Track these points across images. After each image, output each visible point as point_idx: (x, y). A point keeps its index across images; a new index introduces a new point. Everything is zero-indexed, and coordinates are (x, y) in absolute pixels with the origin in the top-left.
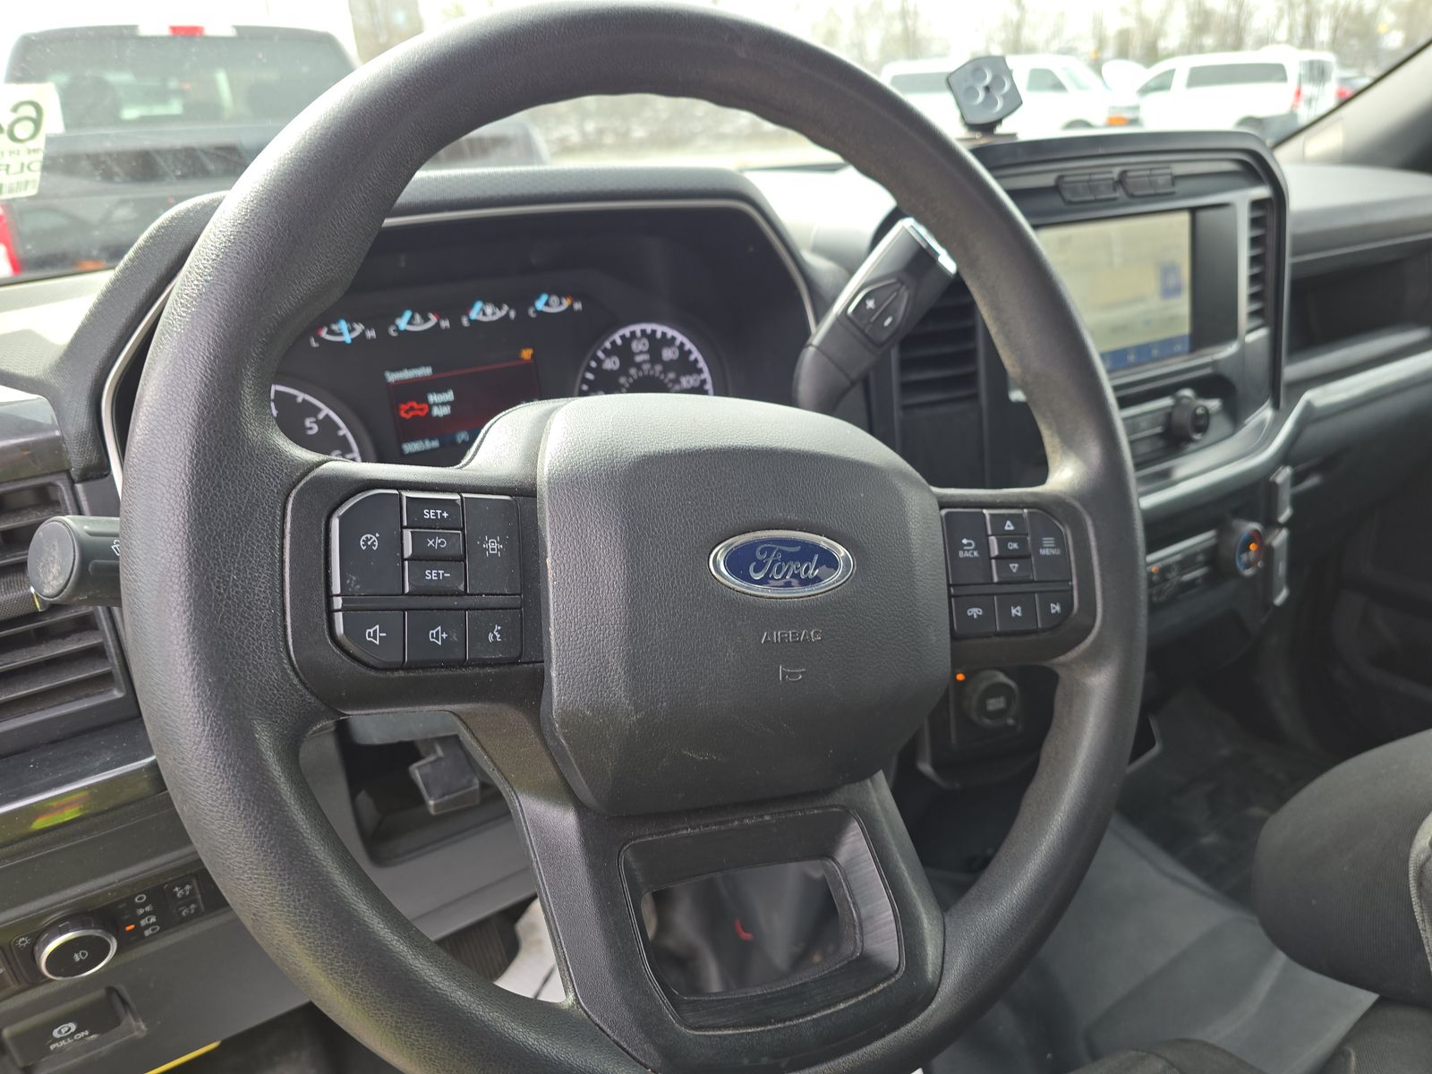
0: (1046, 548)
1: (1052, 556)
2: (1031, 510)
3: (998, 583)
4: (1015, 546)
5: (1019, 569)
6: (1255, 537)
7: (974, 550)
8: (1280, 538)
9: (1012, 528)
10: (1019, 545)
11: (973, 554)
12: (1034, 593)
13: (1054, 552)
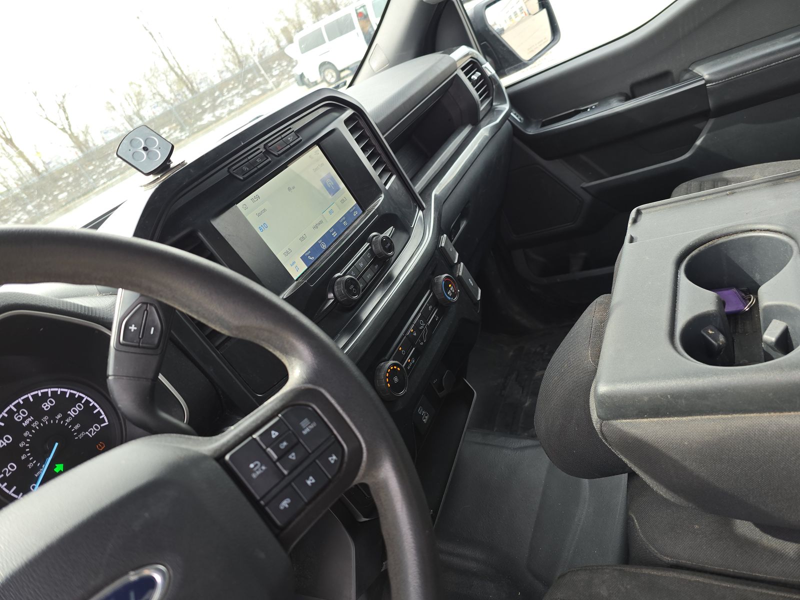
0: (305, 428)
1: (312, 430)
2: (283, 412)
3: (289, 474)
4: (285, 444)
5: (296, 455)
6: (447, 281)
7: (261, 466)
8: (461, 269)
9: (277, 434)
10: (287, 442)
11: (262, 469)
12: (314, 461)
13: (312, 427)
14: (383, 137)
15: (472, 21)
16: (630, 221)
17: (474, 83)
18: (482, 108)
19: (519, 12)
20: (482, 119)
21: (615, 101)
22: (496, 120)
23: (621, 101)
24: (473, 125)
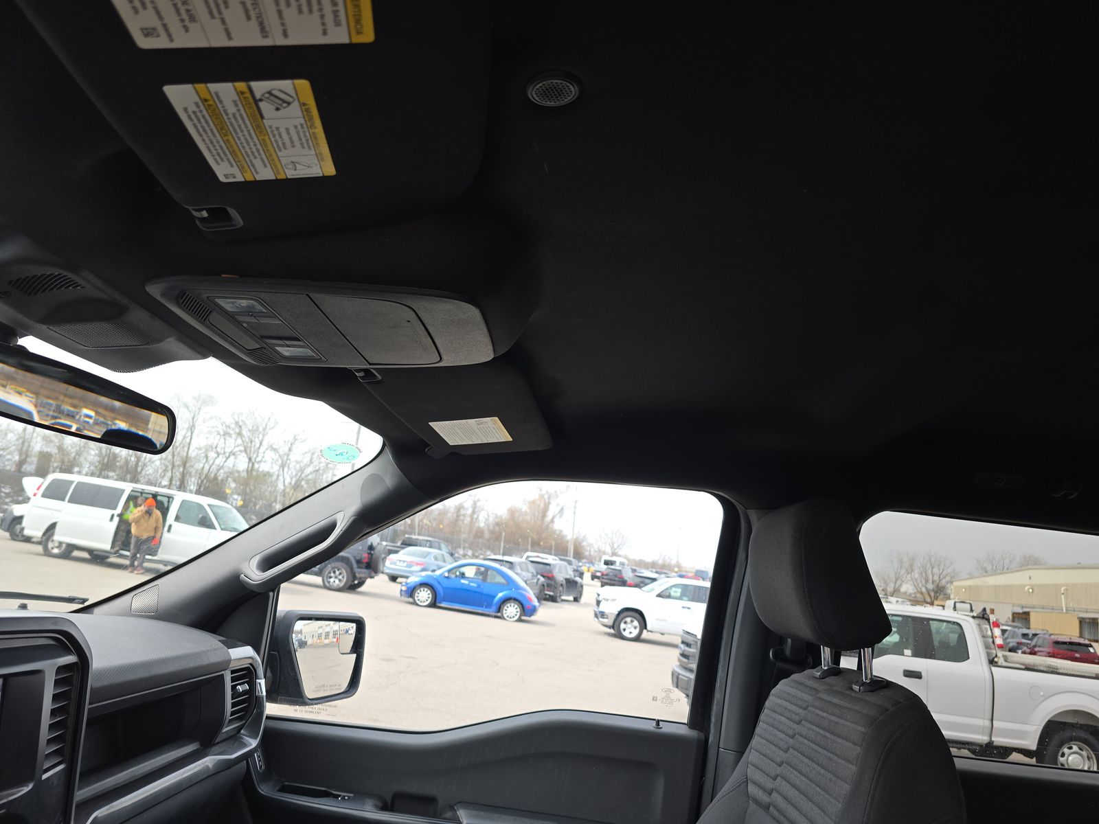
14: (87, 707)
15: (276, 624)
17: (235, 694)
18: (225, 730)
19: (331, 635)
20: (218, 743)
21: (370, 804)
22: (231, 754)
23: (376, 807)
24: (201, 745)
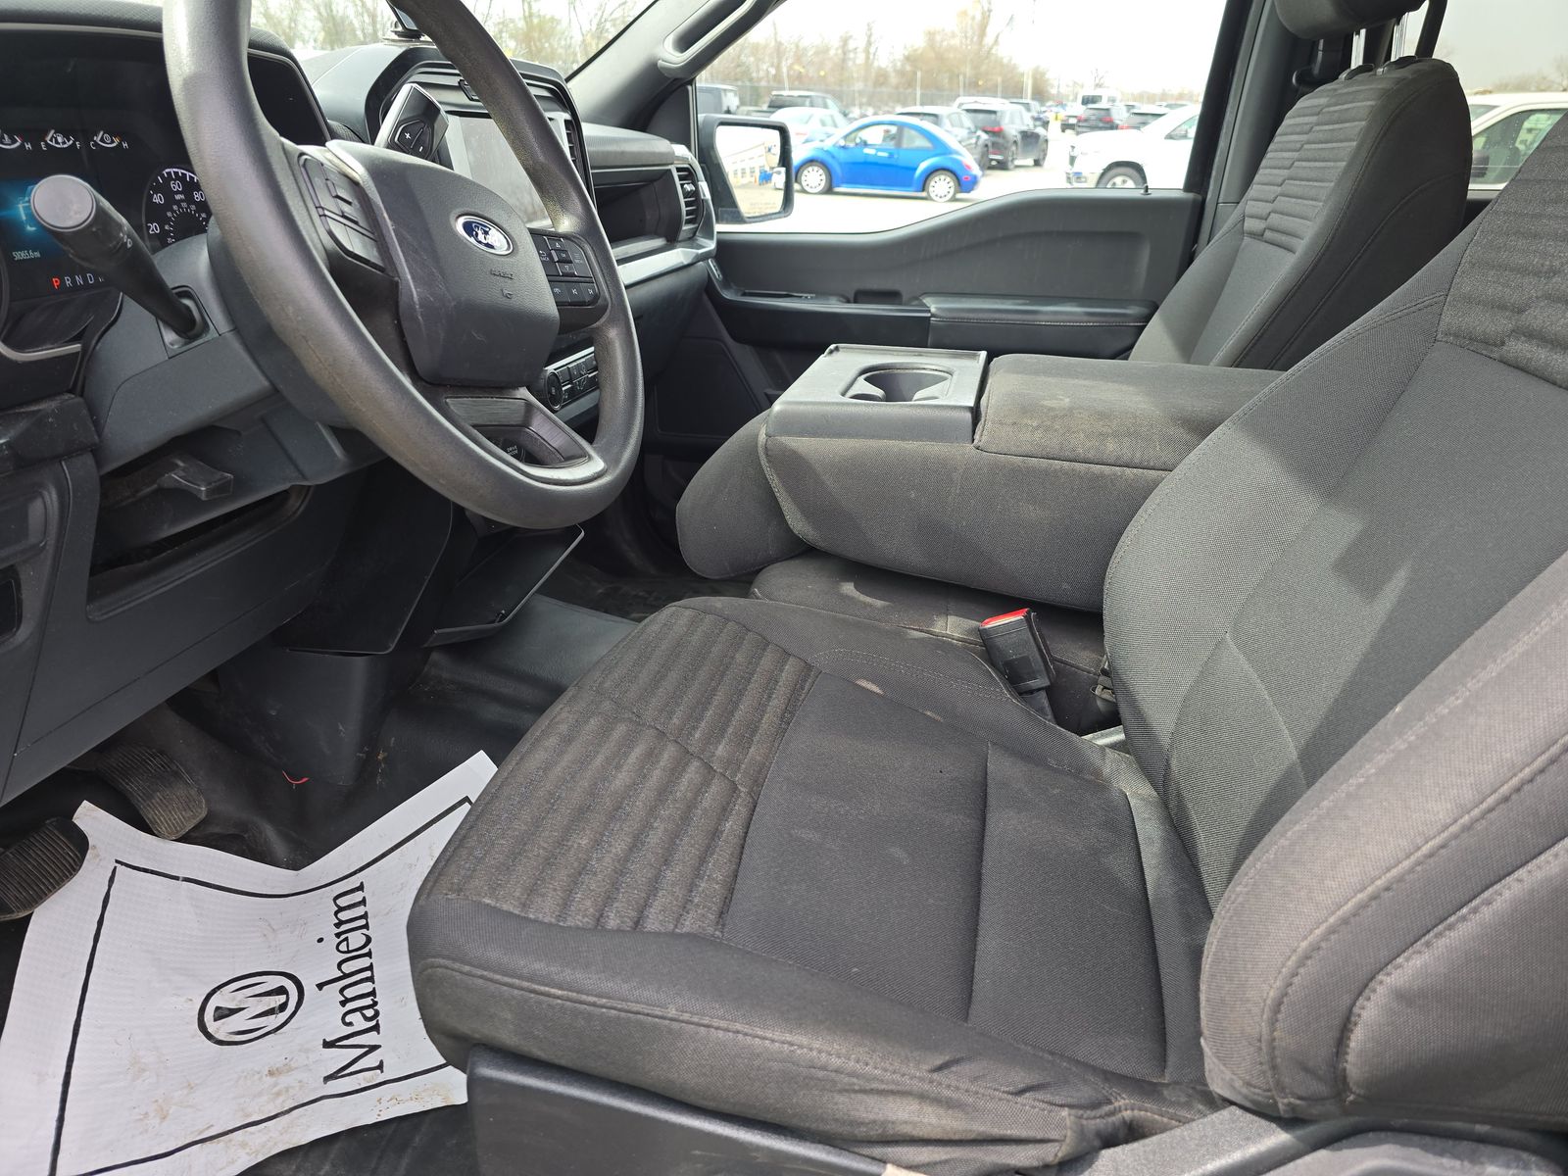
0: (576, 259)
3: (562, 276)
12: (579, 282)
16: (827, 350)
17: (685, 193)
18: (684, 228)
20: (681, 241)
21: (834, 299)
24: (668, 241)
